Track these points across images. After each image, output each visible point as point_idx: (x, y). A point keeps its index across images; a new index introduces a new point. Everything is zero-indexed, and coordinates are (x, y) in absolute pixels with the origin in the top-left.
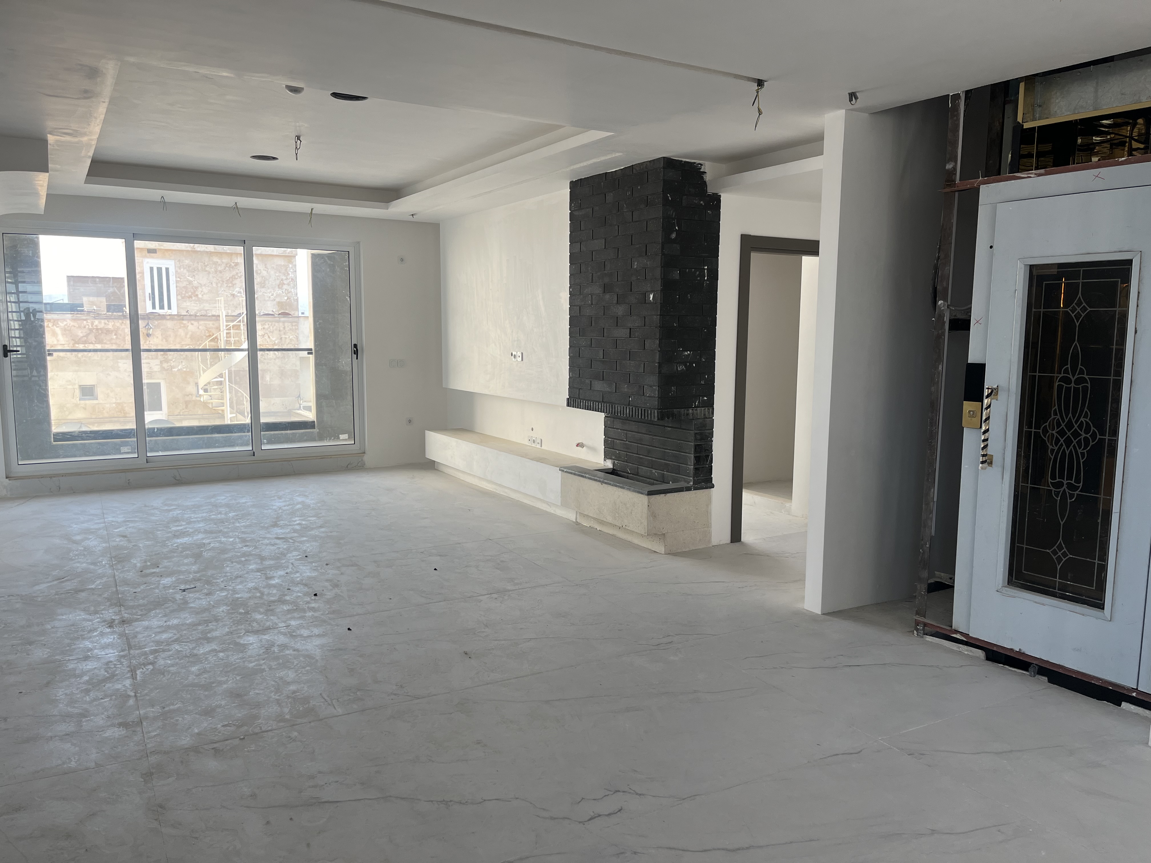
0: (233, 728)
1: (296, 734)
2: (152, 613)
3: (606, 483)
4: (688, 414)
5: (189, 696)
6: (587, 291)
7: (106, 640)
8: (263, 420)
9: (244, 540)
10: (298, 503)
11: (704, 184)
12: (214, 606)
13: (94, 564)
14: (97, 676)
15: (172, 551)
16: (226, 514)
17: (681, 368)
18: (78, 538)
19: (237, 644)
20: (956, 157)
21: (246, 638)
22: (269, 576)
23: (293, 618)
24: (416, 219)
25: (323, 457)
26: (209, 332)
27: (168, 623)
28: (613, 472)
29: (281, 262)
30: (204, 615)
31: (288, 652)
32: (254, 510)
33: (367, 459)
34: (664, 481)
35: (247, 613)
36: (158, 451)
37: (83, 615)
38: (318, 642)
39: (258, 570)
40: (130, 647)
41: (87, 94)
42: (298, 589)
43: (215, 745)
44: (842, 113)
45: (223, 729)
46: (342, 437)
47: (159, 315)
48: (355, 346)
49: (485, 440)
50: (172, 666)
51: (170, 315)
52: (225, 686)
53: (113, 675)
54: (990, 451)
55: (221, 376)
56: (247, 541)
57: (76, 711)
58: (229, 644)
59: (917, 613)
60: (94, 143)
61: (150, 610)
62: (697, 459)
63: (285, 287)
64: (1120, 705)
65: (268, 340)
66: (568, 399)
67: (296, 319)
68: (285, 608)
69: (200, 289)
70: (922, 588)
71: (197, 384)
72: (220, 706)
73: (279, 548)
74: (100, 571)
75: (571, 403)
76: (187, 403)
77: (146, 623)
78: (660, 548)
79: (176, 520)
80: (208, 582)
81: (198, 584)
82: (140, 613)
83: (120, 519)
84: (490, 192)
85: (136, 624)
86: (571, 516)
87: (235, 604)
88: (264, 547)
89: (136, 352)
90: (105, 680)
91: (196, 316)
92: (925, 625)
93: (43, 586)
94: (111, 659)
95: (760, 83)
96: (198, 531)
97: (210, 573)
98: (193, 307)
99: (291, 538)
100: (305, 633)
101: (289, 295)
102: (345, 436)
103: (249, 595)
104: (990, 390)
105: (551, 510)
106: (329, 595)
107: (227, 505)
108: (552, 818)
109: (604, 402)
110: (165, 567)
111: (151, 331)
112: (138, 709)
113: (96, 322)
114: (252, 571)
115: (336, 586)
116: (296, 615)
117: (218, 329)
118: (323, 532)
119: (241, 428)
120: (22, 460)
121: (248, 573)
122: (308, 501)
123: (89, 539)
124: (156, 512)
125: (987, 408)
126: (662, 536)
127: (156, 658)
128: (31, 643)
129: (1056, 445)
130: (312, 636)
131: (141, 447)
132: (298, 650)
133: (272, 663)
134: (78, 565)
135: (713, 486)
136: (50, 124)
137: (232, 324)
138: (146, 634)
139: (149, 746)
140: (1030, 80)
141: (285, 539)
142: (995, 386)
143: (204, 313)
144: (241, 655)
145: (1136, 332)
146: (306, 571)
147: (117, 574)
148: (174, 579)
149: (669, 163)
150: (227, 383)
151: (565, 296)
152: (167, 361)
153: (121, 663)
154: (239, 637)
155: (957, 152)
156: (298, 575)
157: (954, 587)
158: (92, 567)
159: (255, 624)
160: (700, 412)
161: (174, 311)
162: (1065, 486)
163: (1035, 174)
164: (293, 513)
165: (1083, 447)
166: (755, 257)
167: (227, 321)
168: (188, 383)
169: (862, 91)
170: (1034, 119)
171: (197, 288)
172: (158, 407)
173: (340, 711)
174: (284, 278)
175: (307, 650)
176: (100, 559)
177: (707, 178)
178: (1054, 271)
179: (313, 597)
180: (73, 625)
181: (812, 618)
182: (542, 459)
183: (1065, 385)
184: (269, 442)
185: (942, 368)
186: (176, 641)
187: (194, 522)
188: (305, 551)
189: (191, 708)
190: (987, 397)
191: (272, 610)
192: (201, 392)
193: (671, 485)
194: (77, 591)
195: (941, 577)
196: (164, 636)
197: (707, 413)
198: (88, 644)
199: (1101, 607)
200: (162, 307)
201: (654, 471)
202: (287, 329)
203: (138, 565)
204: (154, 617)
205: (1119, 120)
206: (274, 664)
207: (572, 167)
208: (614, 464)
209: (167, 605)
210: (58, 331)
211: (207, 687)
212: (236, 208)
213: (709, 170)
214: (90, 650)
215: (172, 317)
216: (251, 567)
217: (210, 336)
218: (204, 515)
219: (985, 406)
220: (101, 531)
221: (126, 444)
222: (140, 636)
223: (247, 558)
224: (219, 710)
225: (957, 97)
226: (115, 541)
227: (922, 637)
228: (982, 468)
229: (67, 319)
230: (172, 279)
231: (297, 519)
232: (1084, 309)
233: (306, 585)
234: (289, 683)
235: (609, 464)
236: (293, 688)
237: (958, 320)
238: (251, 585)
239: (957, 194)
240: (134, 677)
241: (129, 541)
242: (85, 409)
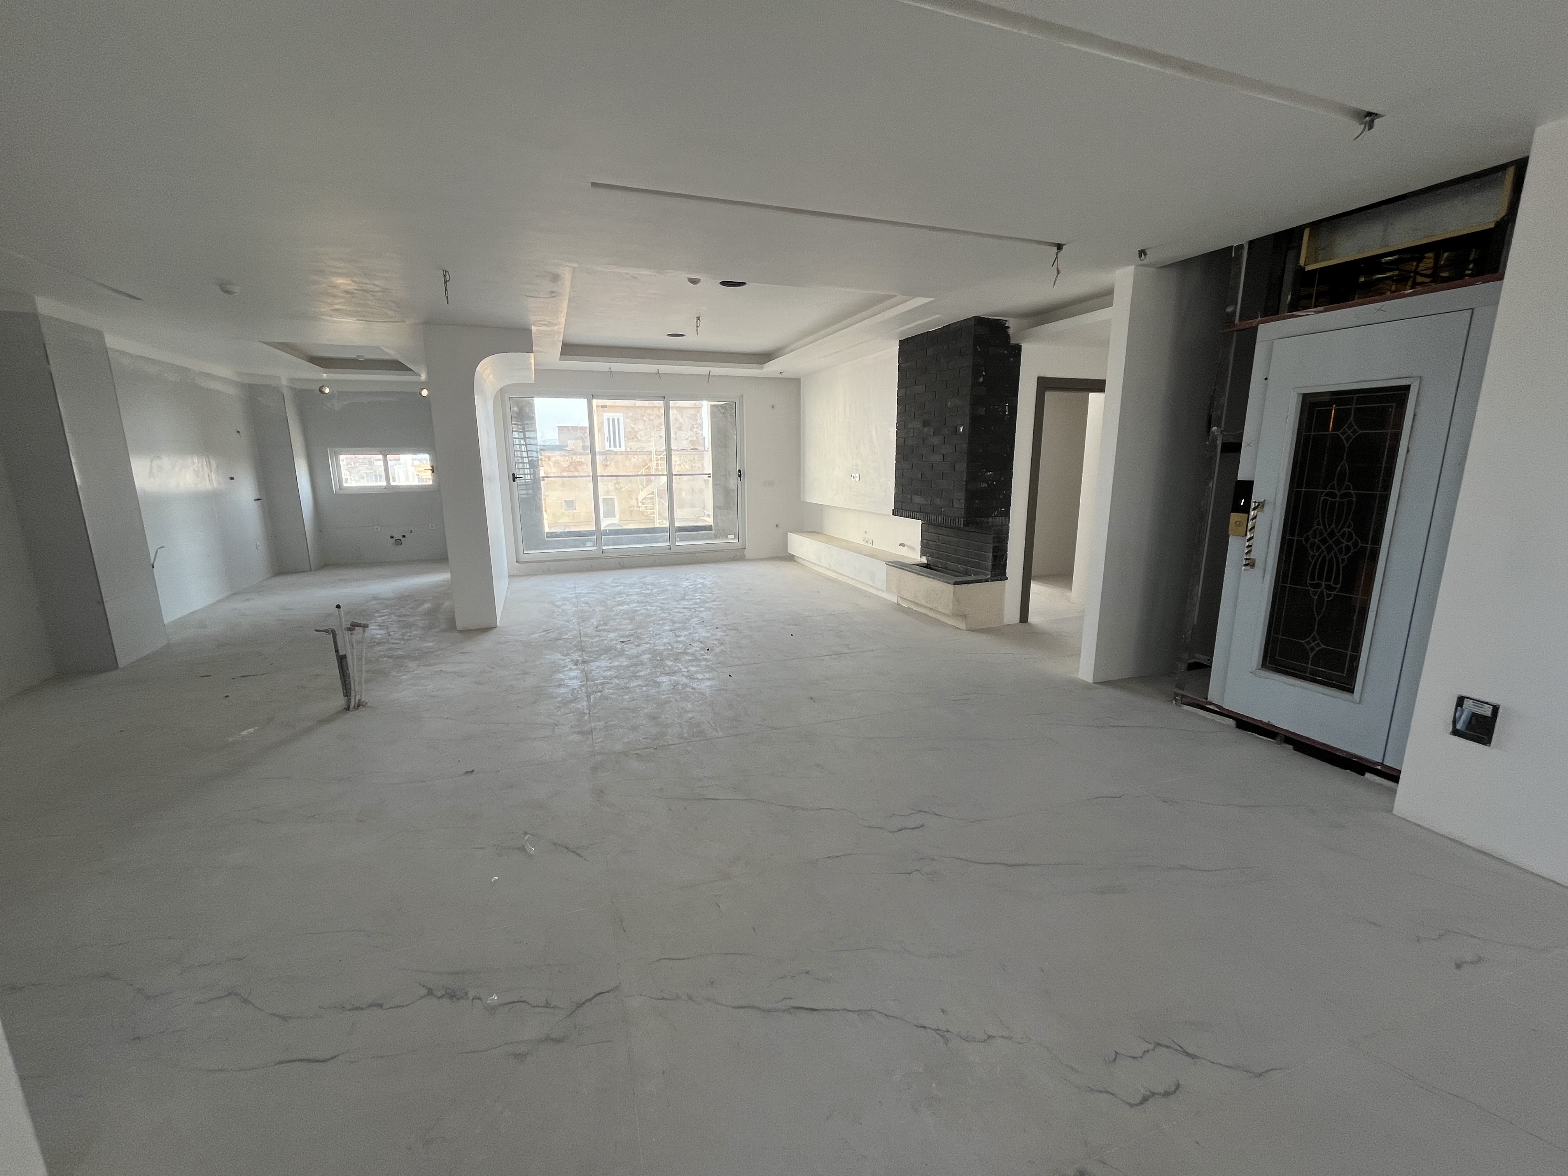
0: (649, 741)
1: (691, 748)
2: (602, 657)
3: (921, 575)
4: (988, 522)
5: (623, 716)
6: (910, 426)
7: (573, 674)
8: (677, 524)
9: (662, 609)
10: (699, 584)
11: (1008, 337)
12: (641, 655)
13: (568, 621)
14: (566, 698)
15: (616, 615)
16: (652, 590)
17: (984, 485)
18: (559, 603)
19: (655, 682)
20: (1237, 301)
21: (661, 678)
22: (677, 634)
23: (693, 666)
24: (783, 376)
25: (717, 551)
26: (645, 462)
27: (612, 664)
28: (927, 566)
29: (692, 412)
30: (635, 660)
31: (688, 689)
32: (670, 588)
33: (747, 553)
34: (967, 573)
35: (662, 660)
36: (609, 545)
37: (560, 656)
38: (708, 683)
39: (671, 630)
40: (587, 680)
41: (553, 294)
42: (696, 645)
43: (638, 752)
44: (1131, 269)
45: (643, 740)
46: (730, 536)
47: (613, 451)
48: (740, 471)
49: (831, 540)
50: (613, 694)
51: (620, 452)
52: (646, 711)
53: (576, 699)
54: (1252, 556)
55: (652, 493)
56: (665, 610)
57: (552, 721)
58: (649, 681)
59: (1177, 687)
60: (562, 331)
61: (600, 655)
62: (995, 557)
63: (695, 430)
64: (1363, 775)
65: (683, 468)
66: (893, 510)
67: (702, 453)
68: (688, 658)
69: (639, 433)
70: (1183, 667)
71: (637, 499)
72: (642, 725)
73: (685, 615)
74: (571, 627)
75: (895, 512)
76: (631, 512)
77: (598, 664)
78: (963, 626)
79: (620, 593)
80: (638, 637)
81: (632, 639)
82: (595, 656)
83: (585, 591)
84: (838, 352)
85: (592, 664)
86: (894, 599)
87: (654, 653)
88: (675, 614)
89: (595, 477)
90: (571, 701)
91: (636, 452)
92: (1183, 696)
93: (536, 636)
94: (576, 687)
95: (1059, 247)
96: (633, 602)
97: (639, 631)
98: (634, 445)
99: (693, 608)
100: (700, 676)
101: (698, 435)
102: (732, 536)
103: (663, 648)
104: (1257, 504)
105: (879, 594)
106: (717, 650)
107: (652, 584)
108: (870, 827)
109: (921, 512)
110: (611, 626)
111: (608, 463)
112: (590, 722)
113: (574, 457)
114: (667, 631)
115: (722, 644)
116: (694, 663)
117: (651, 460)
118: (715, 605)
119: (663, 530)
120: (526, 550)
121: (663, 632)
122: (707, 582)
123: (565, 604)
124: (608, 587)
125: (1252, 519)
126: (964, 617)
127: (603, 688)
128: (526, 674)
129: (1317, 551)
130: (704, 679)
131: (598, 543)
132: (695, 689)
133: (677, 697)
134: (558, 622)
135: (1007, 579)
136: (533, 318)
137: (659, 457)
138: (598, 671)
139: (596, 748)
140: (1316, 226)
141: (690, 609)
142: (1262, 500)
143: (642, 449)
144: (657, 690)
145: (1408, 451)
146: (703, 633)
147: (581, 629)
148: (616, 634)
149: (979, 321)
150: (657, 498)
151: (894, 430)
152: (618, 483)
153: (582, 691)
154: (656, 677)
155: (1237, 297)
156: (697, 635)
157: (1211, 667)
158: (567, 623)
159: (667, 668)
160: (998, 520)
161: (623, 449)
162: (1323, 587)
163: (1314, 312)
164: (695, 591)
165: (1344, 552)
166: (1049, 395)
167: (656, 455)
168: (632, 498)
169: (1150, 248)
170: (1316, 261)
171: (637, 432)
172: (610, 514)
173: (721, 734)
174: (694, 423)
175: (700, 689)
176: (572, 619)
177: (1011, 331)
178: (1328, 398)
179: (707, 651)
180: (553, 663)
181: (1086, 686)
182: (873, 555)
183: (1330, 499)
184: (681, 540)
185: (1213, 484)
186: (615, 677)
187: (631, 595)
188: (702, 618)
189: (624, 724)
190: (1254, 509)
191: (678, 659)
192: (640, 504)
193: (973, 577)
194: (557, 639)
195: (1201, 658)
196: (609, 673)
197: (1004, 521)
198: (561, 676)
199: (1351, 691)
200: (615, 446)
201: (959, 566)
202: (696, 460)
203: (595, 623)
204: (603, 660)
205: (1407, 256)
206: (678, 697)
207: (902, 329)
208: (928, 560)
209: (611, 652)
210: (551, 463)
211: (634, 710)
212: (658, 373)
213: (1012, 324)
214: (563, 680)
215: (621, 453)
216: (666, 628)
217: (646, 465)
218: (637, 590)
219: (1251, 517)
220: (574, 599)
221: (590, 540)
222: (594, 672)
223: (664, 621)
224: (641, 727)
225: (1241, 247)
226: (581, 606)
227: (1179, 706)
228: (1245, 570)
229: (556, 455)
230: (622, 426)
231: (698, 595)
232: (1355, 432)
233: (701, 642)
234: (688, 712)
235: (924, 560)
236: (690, 715)
237: (1231, 443)
238: (665, 640)
239: (1235, 334)
240: (589, 701)
241: (590, 607)
242: (569, 516)
